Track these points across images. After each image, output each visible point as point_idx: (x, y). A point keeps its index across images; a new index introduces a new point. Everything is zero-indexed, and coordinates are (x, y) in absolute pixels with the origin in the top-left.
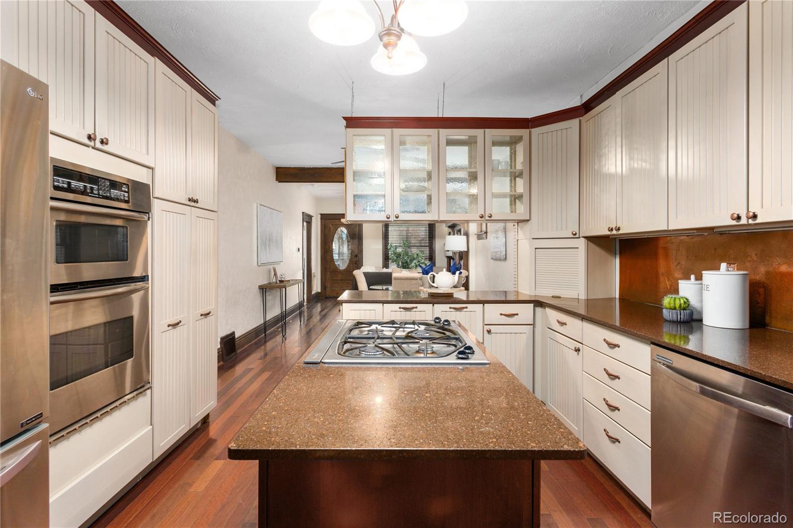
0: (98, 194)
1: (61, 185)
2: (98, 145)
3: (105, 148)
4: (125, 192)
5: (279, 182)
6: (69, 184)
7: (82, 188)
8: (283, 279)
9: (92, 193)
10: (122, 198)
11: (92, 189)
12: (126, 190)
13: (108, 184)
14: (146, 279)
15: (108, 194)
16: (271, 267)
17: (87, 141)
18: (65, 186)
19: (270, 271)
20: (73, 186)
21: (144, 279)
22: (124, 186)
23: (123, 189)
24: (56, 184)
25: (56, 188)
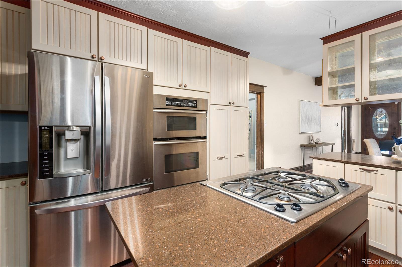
0: (183, 106)
1: (169, 104)
2: (183, 88)
3: (186, 88)
4: (195, 103)
5: (318, 86)
6: (172, 103)
7: (176, 104)
8: (318, 142)
9: (180, 105)
10: (194, 106)
11: (180, 104)
12: (196, 103)
13: (188, 101)
14: (206, 137)
15: (188, 105)
16: (311, 135)
17: (179, 87)
18: (170, 104)
19: (309, 137)
20: (173, 104)
21: (205, 137)
22: (195, 101)
23: (194, 102)
24: (167, 104)
25: (167, 105)
